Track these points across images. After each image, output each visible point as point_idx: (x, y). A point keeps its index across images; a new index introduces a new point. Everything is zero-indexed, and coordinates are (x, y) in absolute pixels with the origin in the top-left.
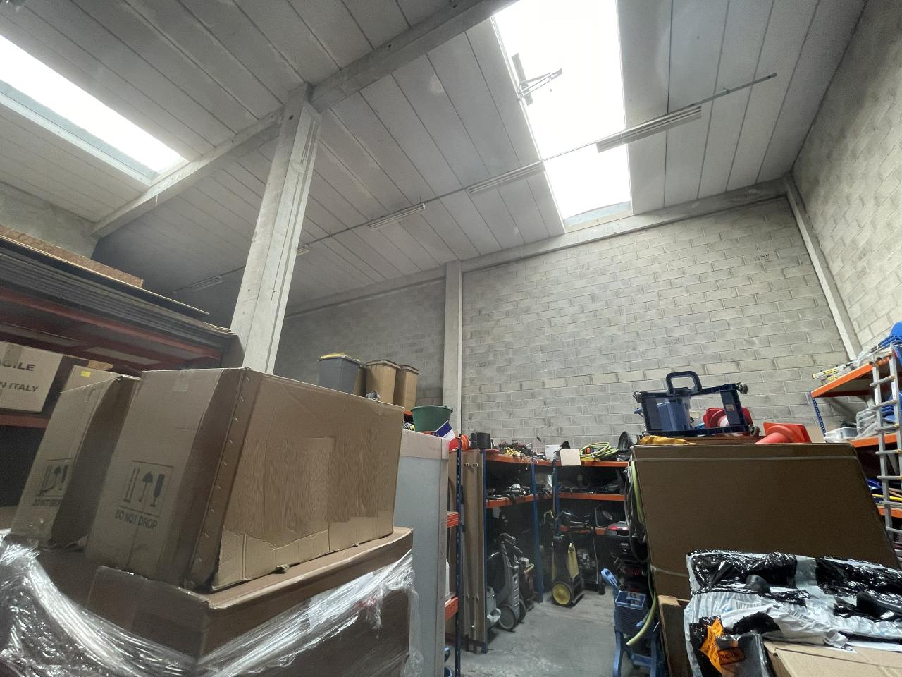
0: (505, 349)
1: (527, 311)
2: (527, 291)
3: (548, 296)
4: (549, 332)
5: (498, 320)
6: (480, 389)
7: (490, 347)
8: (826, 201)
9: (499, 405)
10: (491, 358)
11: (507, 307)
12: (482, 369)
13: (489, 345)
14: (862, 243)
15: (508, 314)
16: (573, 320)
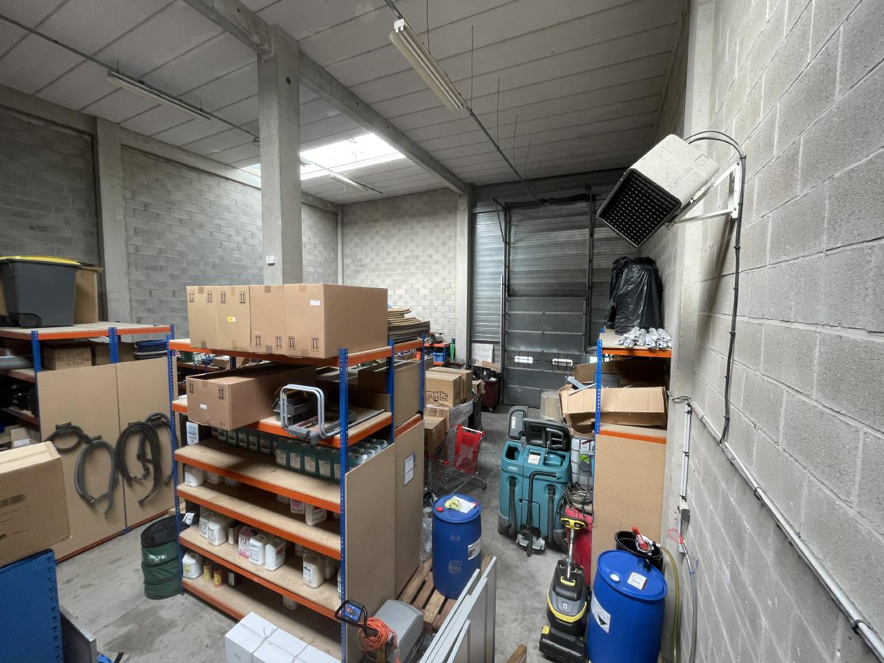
0: (178, 257)
1: (201, 226)
2: (201, 207)
3: (220, 219)
4: (220, 252)
5: (170, 225)
6: (150, 293)
7: (161, 251)
8: (357, 235)
9: (172, 310)
10: (162, 263)
11: (179, 215)
12: (152, 272)
13: (160, 249)
14: (364, 262)
15: (181, 221)
16: (238, 247)
